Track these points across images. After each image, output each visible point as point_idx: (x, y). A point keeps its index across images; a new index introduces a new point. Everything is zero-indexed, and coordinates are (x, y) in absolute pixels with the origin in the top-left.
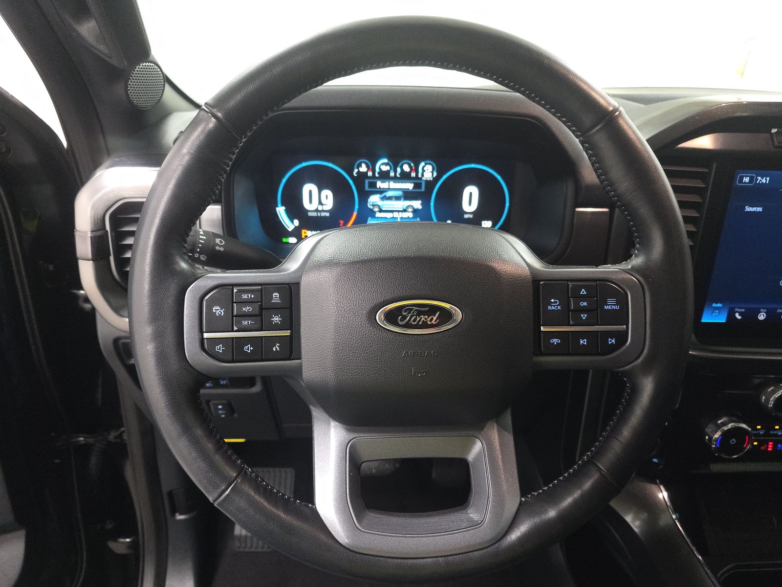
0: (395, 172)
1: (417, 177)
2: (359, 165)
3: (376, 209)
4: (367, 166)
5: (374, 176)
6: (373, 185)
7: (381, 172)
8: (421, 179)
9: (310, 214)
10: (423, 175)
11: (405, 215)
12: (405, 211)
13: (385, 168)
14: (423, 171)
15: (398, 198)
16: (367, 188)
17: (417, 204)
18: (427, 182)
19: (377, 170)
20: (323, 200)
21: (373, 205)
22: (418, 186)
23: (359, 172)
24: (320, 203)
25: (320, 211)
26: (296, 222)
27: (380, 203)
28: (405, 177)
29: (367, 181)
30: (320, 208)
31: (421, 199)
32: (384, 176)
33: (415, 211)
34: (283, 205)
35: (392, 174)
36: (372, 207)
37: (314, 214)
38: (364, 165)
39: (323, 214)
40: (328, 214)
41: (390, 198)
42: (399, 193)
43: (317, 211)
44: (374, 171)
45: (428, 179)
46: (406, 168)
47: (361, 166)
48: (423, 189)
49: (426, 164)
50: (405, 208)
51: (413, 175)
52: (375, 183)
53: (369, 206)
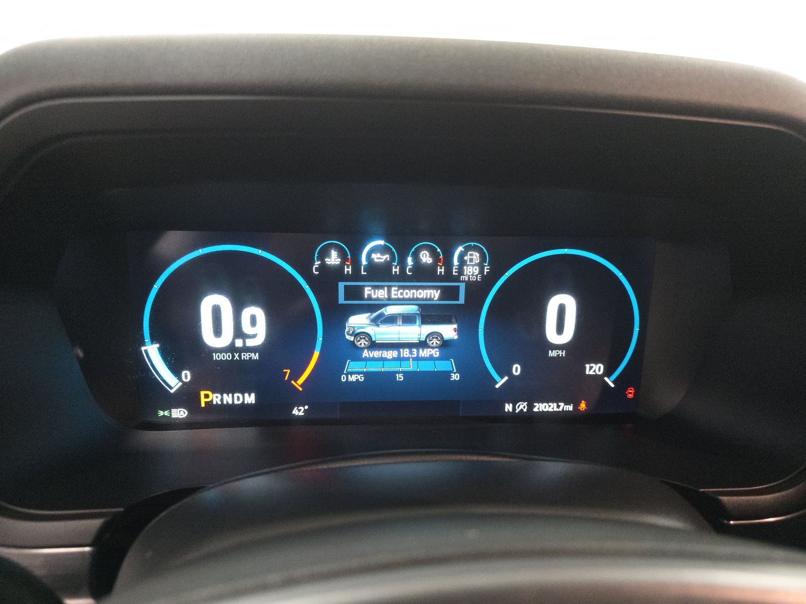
0: (402, 264)
1: (448, 276)
2: (324, 254)
3: (363, 343)
4: (342, 255)
5: (356, 276)
6: (355, 293)
7: (372, 265)
8: (457, 279)
9: (215, 357)
10: (461, 272)
11: (425, 353)
12: (423, 344)
13: (379, 258)
14: (462, 263)
15: (408, 319)
16: (341, 300)
17: (449, 331)
18: (469, 285)
19: (364, 262)
20: (246, 328)
21: (356, 335)
22: (449, 293)
23: (323, 267)
24: (239, 332)
25: (240, 350)
26: (187, 375)
27: (371, 330)
28: (423, 275)
29: (341, 285)
30: (239, 343)
31: (457, 322)
32: (379, 274)
33: (445, 344)
34: (153, 340)
35: (396, 270)
36: (352, 339)
37: (227, 356)
38: (334, 253)
39: (246, 356)
40: (256, 357)
41: (391, 320)
42: (412, 309)
43: (232, 348)
44: (356, 263)
45: (473, 279)
46: (426, 258)
47: (329, 256)
48: (462, 300)
49: (467, 249)
50: (423, 338)
51: (441, 270)
52: (361, 289)
53: (348, 337)
